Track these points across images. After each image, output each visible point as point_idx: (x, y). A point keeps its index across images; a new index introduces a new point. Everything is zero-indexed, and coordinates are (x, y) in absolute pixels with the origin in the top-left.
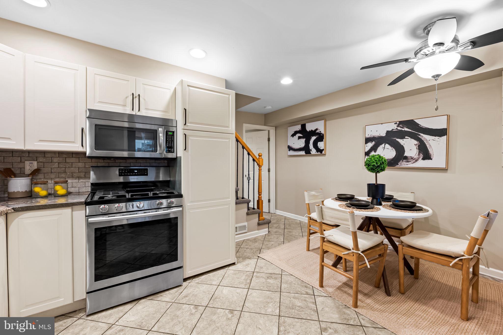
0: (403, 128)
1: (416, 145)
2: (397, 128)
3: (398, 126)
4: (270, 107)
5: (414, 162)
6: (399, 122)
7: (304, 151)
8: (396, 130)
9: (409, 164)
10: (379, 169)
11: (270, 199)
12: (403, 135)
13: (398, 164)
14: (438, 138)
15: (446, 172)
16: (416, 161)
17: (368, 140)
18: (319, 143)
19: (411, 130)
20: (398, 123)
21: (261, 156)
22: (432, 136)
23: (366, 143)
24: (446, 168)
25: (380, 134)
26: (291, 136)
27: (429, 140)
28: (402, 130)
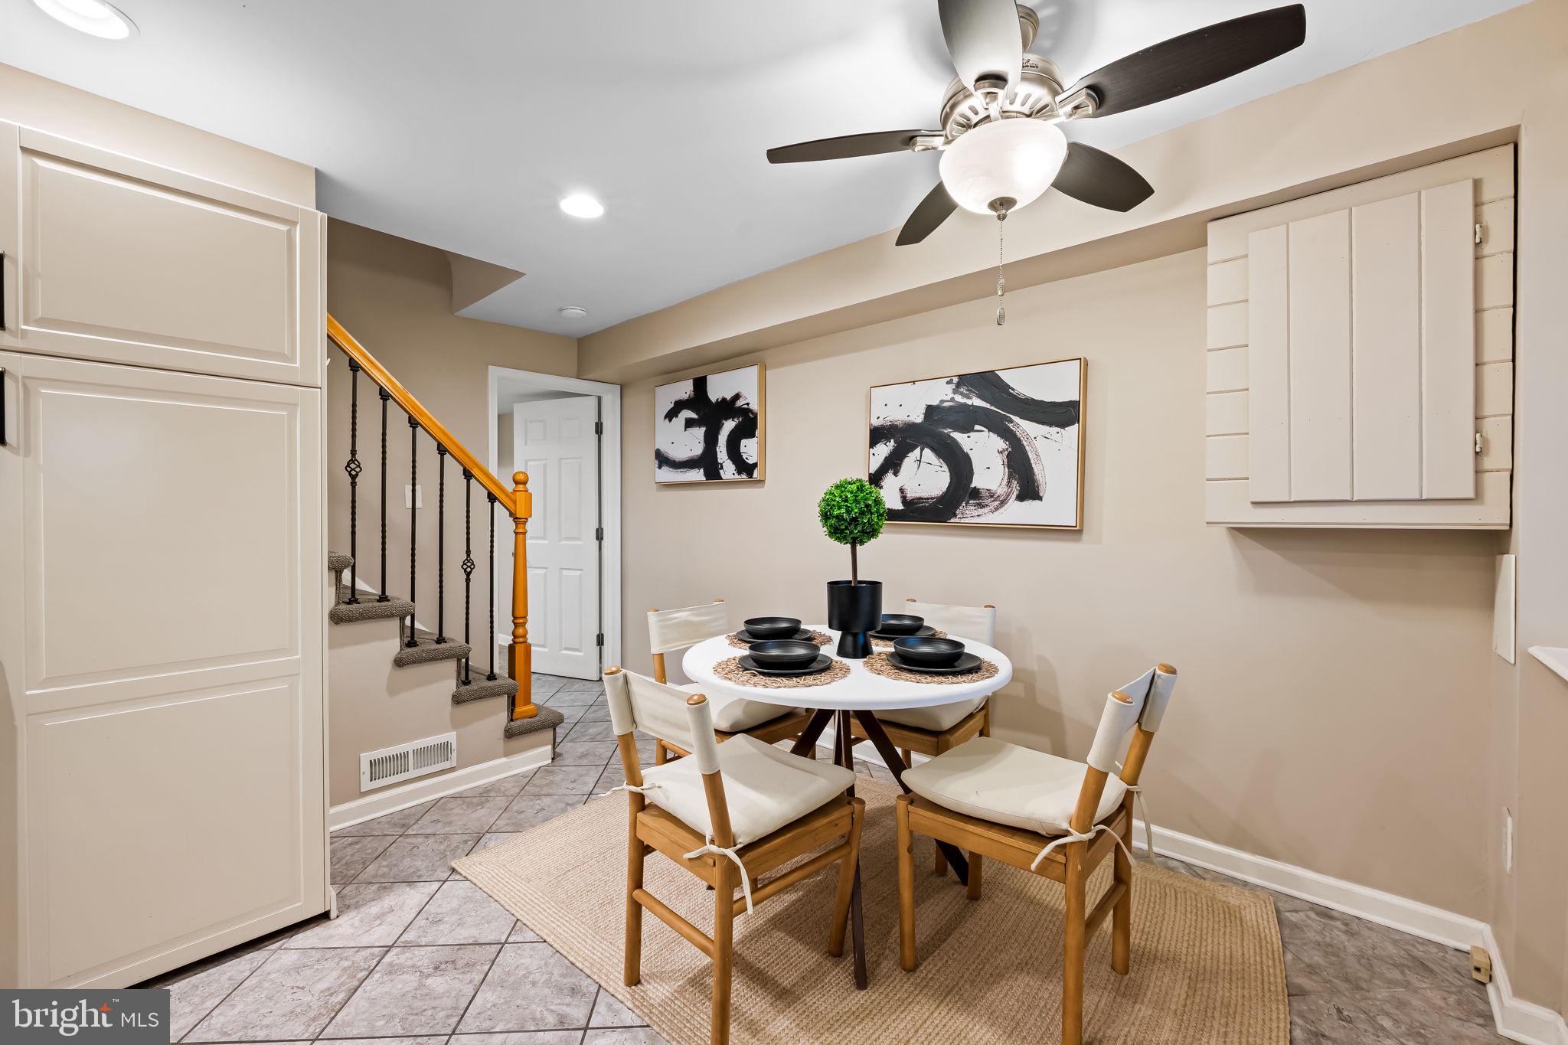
0: (969, 398)
1: (1001, 452)
2: (952, 396)
3: (955, 392)
4: (577, 312)
5: (997, 509)
6: (959, 376)
7: (702, 470)
8: (951, 404)
9: (985, 514)
10: (856, 529)
11: (603, 635)
12: (967, 419)
13: (955, 515)
14: (1058, 433)
15: (1079, 540)
16: (1003, 503)
17: (877, 435)
18: (744, 442)
19: (988, 406)
20: (955, 380)
21: (525, 483)
22: (1043, 423)
23: (873, 443)
24: (1076, 527)
25: (908, 416)
26: (665, 417)
27: (1035, 438)
28: (965, 405)
